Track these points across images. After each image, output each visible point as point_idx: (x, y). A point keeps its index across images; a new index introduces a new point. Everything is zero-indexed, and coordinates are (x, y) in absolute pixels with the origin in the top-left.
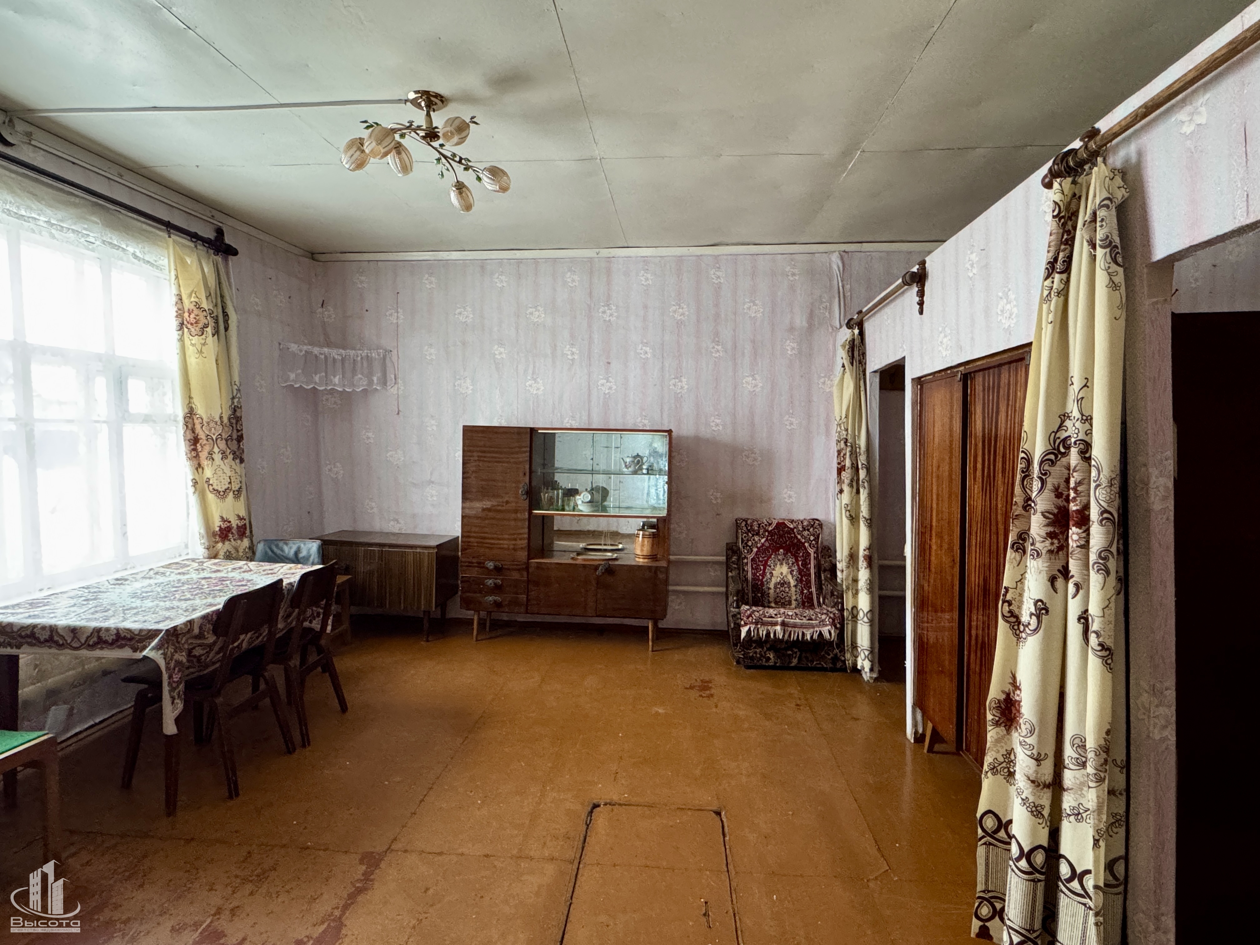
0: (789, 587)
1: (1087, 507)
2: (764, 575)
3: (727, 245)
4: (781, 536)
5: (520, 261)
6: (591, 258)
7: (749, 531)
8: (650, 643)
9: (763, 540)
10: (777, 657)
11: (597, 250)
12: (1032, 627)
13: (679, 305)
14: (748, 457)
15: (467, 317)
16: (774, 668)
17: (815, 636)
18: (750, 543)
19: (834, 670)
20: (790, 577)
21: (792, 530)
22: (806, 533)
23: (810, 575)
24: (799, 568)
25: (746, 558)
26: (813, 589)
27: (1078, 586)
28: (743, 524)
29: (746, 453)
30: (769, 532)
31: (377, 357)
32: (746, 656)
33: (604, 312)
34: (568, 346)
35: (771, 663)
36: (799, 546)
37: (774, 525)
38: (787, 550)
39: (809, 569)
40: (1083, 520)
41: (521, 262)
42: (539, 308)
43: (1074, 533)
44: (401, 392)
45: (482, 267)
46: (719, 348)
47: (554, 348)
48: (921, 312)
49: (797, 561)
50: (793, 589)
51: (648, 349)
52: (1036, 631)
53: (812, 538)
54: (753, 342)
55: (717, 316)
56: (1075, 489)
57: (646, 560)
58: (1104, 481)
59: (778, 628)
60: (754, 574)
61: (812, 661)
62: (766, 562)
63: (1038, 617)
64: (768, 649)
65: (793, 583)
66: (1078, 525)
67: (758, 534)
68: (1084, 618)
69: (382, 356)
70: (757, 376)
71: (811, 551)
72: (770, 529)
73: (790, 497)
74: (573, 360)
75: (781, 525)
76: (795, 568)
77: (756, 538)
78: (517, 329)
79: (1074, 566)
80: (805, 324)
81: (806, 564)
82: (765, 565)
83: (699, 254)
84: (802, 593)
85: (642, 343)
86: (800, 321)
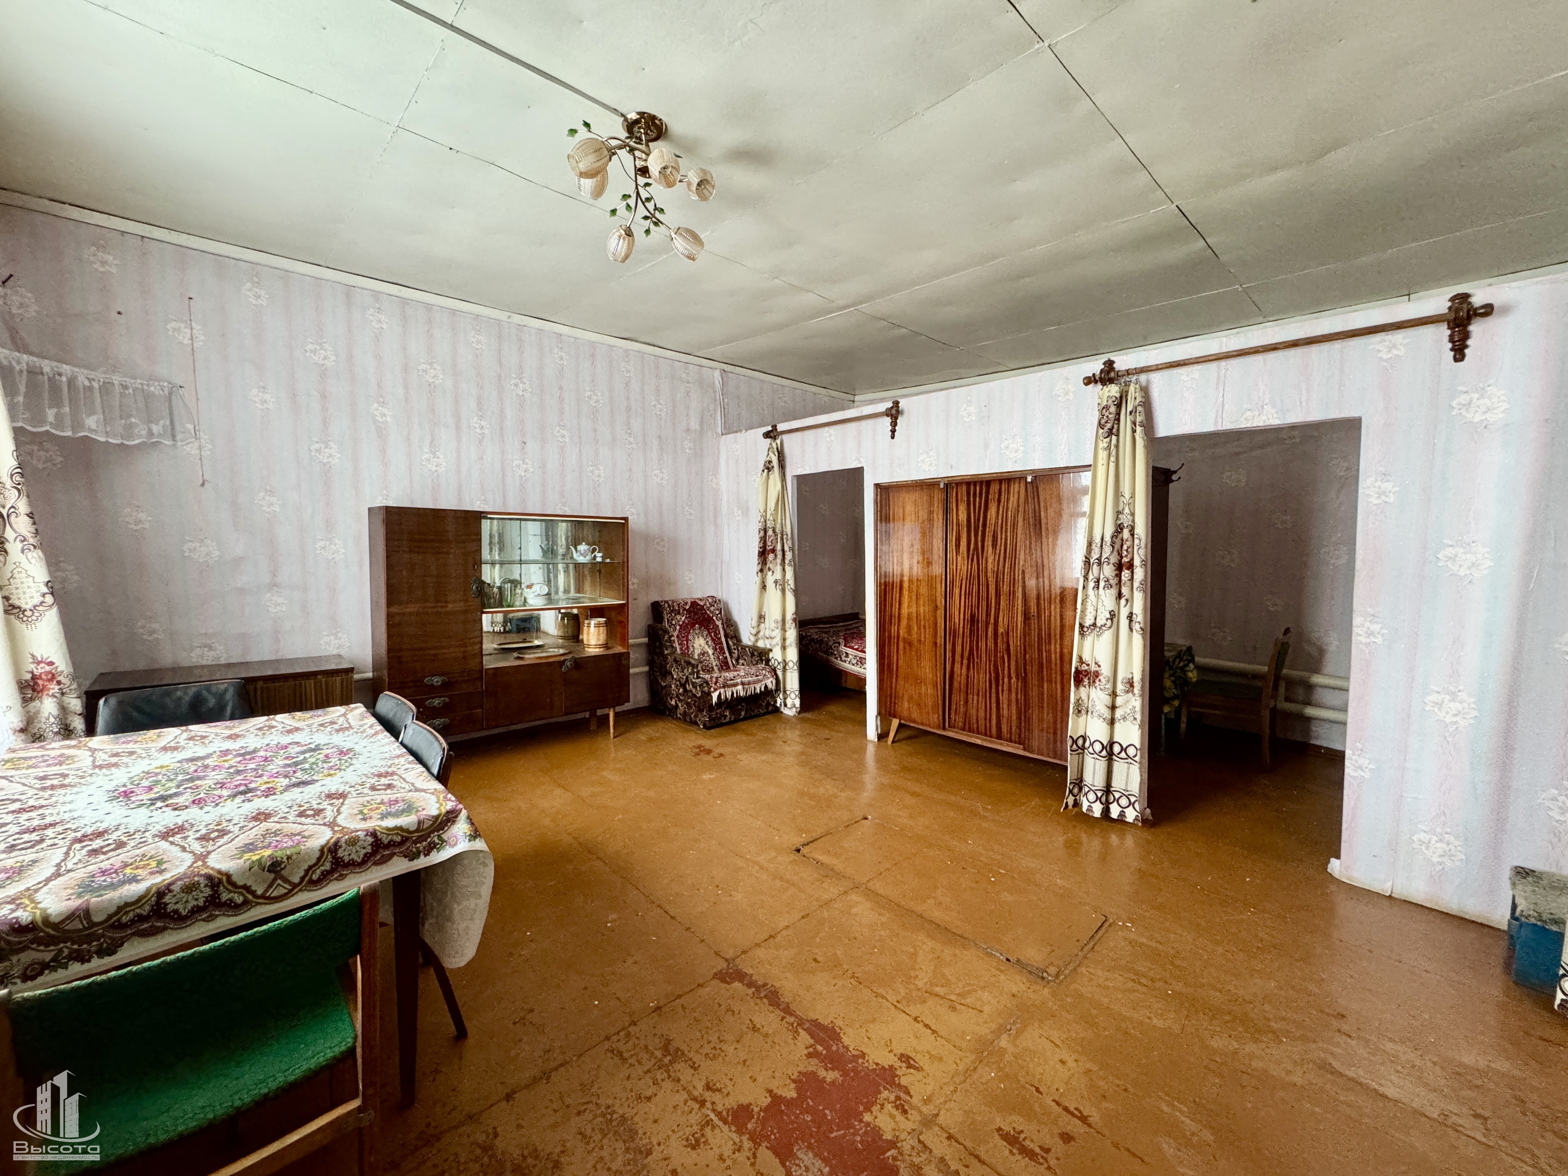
0: (709, 656)
1: (1132, 559)
2: (688, 648)
3: (637, 341)
4: (696, 613)
5: (404, 301)
6: (500, 321)
7: (672, 611)
8: (612, 730)
9: (683, 618)
10: (732, 713)
11: (509, 314)
12: (1108, 625)
13: (594, 391)
14: (658, 544)
15: (325, 358)
16: (730, 723)
17: (763, 689)
18: (674, 622)
19: (767, 713)
20: (707, 647)
21: (703, 607)
22: (712, 609)
23: (721, 643)
24: (712, 639)
25: (672, 636)
26: (727, 654)
27: (1127, 600)
28: (666, 605)
29: (657, 541)
30: (687, 611)
31: (161, 392)
32: (711, 719)
33: (516, 385)
34: (476, 418)
35: (727, 720)
36: (709, 620)
37: (689, 604)
38: (701, 625)
39: (720, 639)
40: (1131, 566)
41: (408, 304)
42: (435, 366)
43: (1126, 574)
44: (206, 453)
45: (348, 295)
46: (632, 440)
47: (458, 418)
48: (893, 437)
49: (709, 633)
50: (712, 657)
51: (565, 432)
52: (1110, 627)
53: (717, 612)
54: (660, 438)
55: (628, 409)
56: (1127, 551)
57: (602, 649)
58: (1143, 545)
59: (740, 687)
60: (681, 649)
61: (753, 711)
62: (687, 636)
63: (1112, 619)
64: (726, 709)
65: (711, 652)
66: (1128, 569)
67: (679, 613)
68: (1130, 617)
69: (166, 392)
70: (663, 470)
71: (719, 623)
72: (687, 607)
73: (690, 579)
74: (483, 435)
75: (694, 604)
76: (709, 639)
77: (678, 617)
78: (406, 387)
79: (1125, 590)
80: (698, 428)
81: (717, 634)
82: (687, 640)
83: (612, 344)
84: (718, 658)
85: (559, 425)
86: (694, 425)
